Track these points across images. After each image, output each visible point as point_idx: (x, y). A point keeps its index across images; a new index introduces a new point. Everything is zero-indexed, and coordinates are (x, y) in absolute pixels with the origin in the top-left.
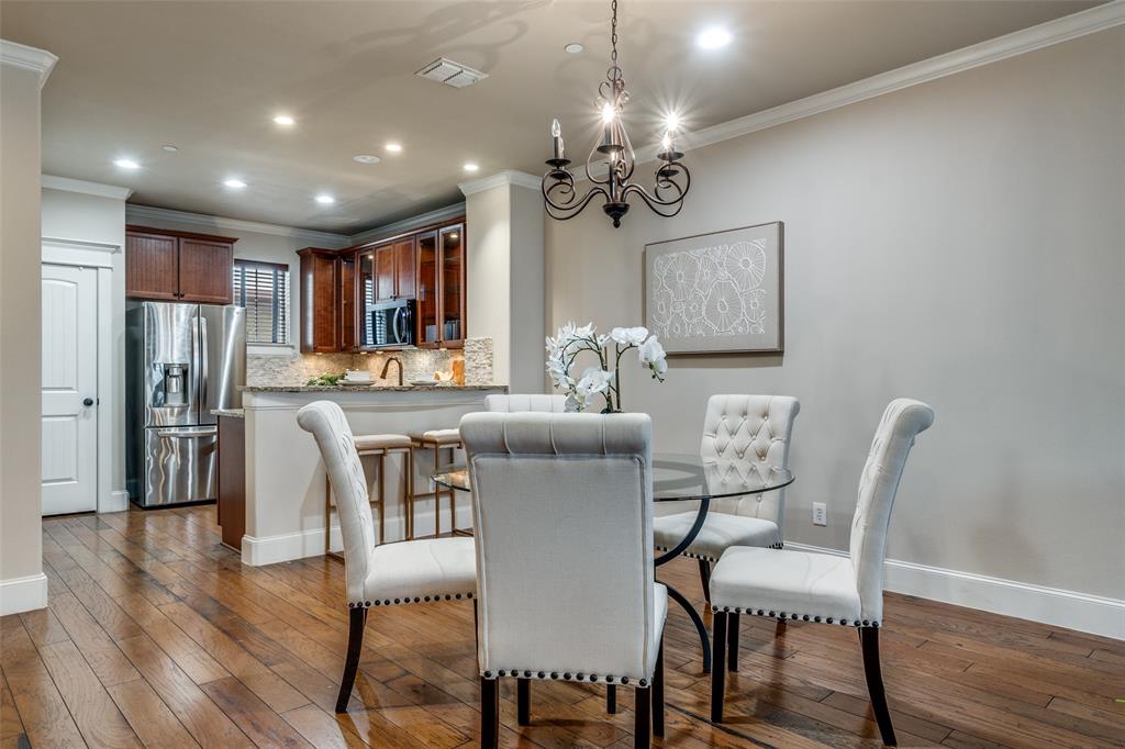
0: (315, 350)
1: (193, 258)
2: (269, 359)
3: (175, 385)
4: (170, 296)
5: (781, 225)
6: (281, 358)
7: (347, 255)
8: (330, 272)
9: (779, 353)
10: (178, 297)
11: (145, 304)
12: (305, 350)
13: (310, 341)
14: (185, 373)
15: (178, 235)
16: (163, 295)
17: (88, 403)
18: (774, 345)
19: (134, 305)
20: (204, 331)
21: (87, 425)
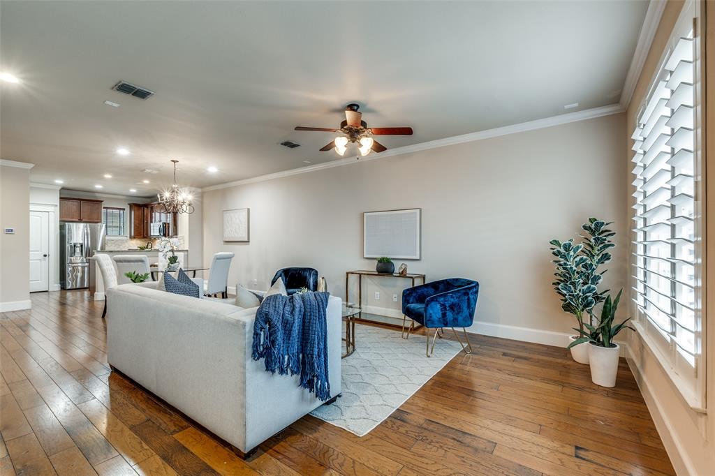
0: (134, 238)
1: (86, 208)
2: (117, 241)
3: (78, 250)
4: (77, 220)
5: (249, 209)
6: (122, 240)
7: (146, 206)
8: (141, 211)
9: (248, 242)
10: (80, 221)
11: (67, 224)
12: (131, 237)
13: (133, 234)
14: (82, 246)
15: (80, 200)
16: (74, 220)
17: (45, 256)
18: (246, 240)
19: (63, 223)
20: (89, 231)
21: (45, 263)
